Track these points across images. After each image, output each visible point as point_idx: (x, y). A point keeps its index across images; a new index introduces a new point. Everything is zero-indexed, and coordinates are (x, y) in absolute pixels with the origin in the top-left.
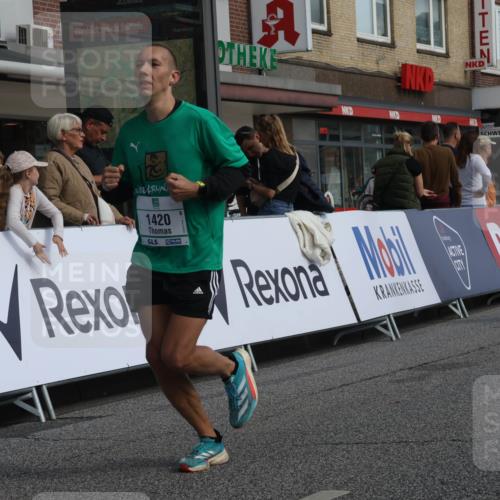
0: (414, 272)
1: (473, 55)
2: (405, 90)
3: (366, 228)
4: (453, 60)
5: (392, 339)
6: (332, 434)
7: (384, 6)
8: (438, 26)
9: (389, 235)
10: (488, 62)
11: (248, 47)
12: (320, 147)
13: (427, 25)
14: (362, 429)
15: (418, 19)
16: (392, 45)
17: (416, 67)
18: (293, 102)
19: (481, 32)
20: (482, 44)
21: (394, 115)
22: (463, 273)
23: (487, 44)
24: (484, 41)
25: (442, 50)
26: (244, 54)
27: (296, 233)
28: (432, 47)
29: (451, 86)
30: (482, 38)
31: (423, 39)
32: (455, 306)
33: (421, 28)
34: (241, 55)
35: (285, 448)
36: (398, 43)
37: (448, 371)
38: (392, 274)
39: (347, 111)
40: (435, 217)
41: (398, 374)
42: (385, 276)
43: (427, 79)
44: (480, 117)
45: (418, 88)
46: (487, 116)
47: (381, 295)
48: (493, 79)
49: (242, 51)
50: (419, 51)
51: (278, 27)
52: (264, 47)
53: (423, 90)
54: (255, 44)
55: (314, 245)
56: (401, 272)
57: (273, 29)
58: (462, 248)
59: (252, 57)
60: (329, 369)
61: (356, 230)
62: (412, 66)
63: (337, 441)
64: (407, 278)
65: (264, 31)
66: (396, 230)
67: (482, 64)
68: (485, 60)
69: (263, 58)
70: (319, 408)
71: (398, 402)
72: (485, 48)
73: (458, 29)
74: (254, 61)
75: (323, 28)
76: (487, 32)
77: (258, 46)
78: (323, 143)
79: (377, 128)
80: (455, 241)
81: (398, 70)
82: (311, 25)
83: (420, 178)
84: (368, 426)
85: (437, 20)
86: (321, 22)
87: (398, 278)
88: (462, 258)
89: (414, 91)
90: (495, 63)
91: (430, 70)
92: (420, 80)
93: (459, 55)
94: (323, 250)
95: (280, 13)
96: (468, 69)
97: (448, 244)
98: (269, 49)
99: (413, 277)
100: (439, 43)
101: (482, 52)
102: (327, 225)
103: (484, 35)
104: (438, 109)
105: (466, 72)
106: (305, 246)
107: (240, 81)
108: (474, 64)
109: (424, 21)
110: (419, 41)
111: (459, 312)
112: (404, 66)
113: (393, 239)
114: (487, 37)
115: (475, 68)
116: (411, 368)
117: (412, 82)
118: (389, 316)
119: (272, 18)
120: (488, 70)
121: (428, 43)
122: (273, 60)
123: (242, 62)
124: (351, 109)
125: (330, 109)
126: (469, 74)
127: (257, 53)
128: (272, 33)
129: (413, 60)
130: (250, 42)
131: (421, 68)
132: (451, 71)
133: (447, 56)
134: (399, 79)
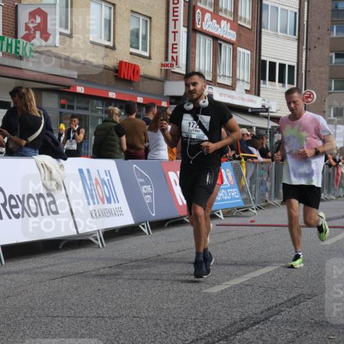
0: (118, 202)
1: (167, 59)
2: (120, 79)
3: (88, 170)
4: (153, 61)
5: (99, 247)
6: (52, 310)
7: (110, 21)
8: (145, 38)
9: (103, 176)
10: (177, 64)
11: (14, 40)
12: (61, 113)
13: (138, 37)
14: (73, 307)
15: (132, 32)
16: (113, 48)
17: (129, 64)
18: (43, 80)
19: (173, 44)
20: (173, 52)
21: (112, 95)
22: (151, 204)
23: (176, 52)
24: (175, 50)
25: (147, 54)
26: (11, 45)
27: (40, 170)
28: (140, 52)
29: (151, 79)
30: (173, 48)
31: (134, 45)
32: (143, 226)
33: (133, 38)
34: (9, 45)
35: (18, 319)
36: (117, 46)
37: (135, 270)
38: (103, 203)
39: (80, 90)
40: (135, 166)
41: (102, 270)
42: (98, 203)
43: (136, 72)
44: (169, 101)
45: (129, 79)
46: (173, 101)
47: (95, 216)
48: (179, 76)
49: (10, 42)
50: (131, 53)
51: (36, 28)
52: (25, 42)
53: (132, 79)
54: (19, 39)
55: (51, 179)
56: (109, 201)
57: (33, 30)
58: (151, 187)
59: (17, 48)
60: (54, 265)
61: (81, 171)
62: (126, 63)
63: (56, 315)
64: (113, 205)
65: (26, 30)
66: (108, 173)
67: (172, 65)
68: (175, 63)
69: (24, 49)
70: (45, 292)
71: (99, 290)
72: (175, 55)
73: (158, 41)
74: (18, 50)
75: (68, 32)
76: (176, 44)
77: (22, 41)
78: (62, 110)
79: (100, 103)
80: (147, 183)
81: (116, 65)
82: (59, 29)
83: (124, 138)
84: (78, 305)
85: (144, 33)
86: (66, 28)
87: (107, 206)
88: (151, 194)
89: (127, 80)
90: (180, 65)
91: (138, 67)
92: (131, 73)
93: (158, 58)
94: (57, 183)
95: (38, 20)
96: (163, 68)
97: (142, 184)
98: (28, 43)
99: (117, 205)
100: (145, 49)
101: (173, 57)
102: (62, 166)
103: (175, 46)
104: (142, 93)
105: (161, 70)
106: (45, 180)
107: (7, 64)
108: (167, 65)
109: (135, 34)
110: (132, 46)
111: (146, 231)
112: (121, 63)
113: (106, 178)
114: (176, 48)
115: (167, 68)
116: (110, 267)
117: (125, 73)
118: (99, 231)
119: (32, 22)
120: (176, 70)
121: (138, 48)
122: (31, 51)
123: (9, 51)
124: (83, 88)
125: (69, 87)
126: (163, 71)
127: (20, 45)
128: (32, 32)
129: (127, 59)
130: (16, 37)
131: (132, 65)
132: (151, 69)
133: (149, 58)
134: (117, 71)
